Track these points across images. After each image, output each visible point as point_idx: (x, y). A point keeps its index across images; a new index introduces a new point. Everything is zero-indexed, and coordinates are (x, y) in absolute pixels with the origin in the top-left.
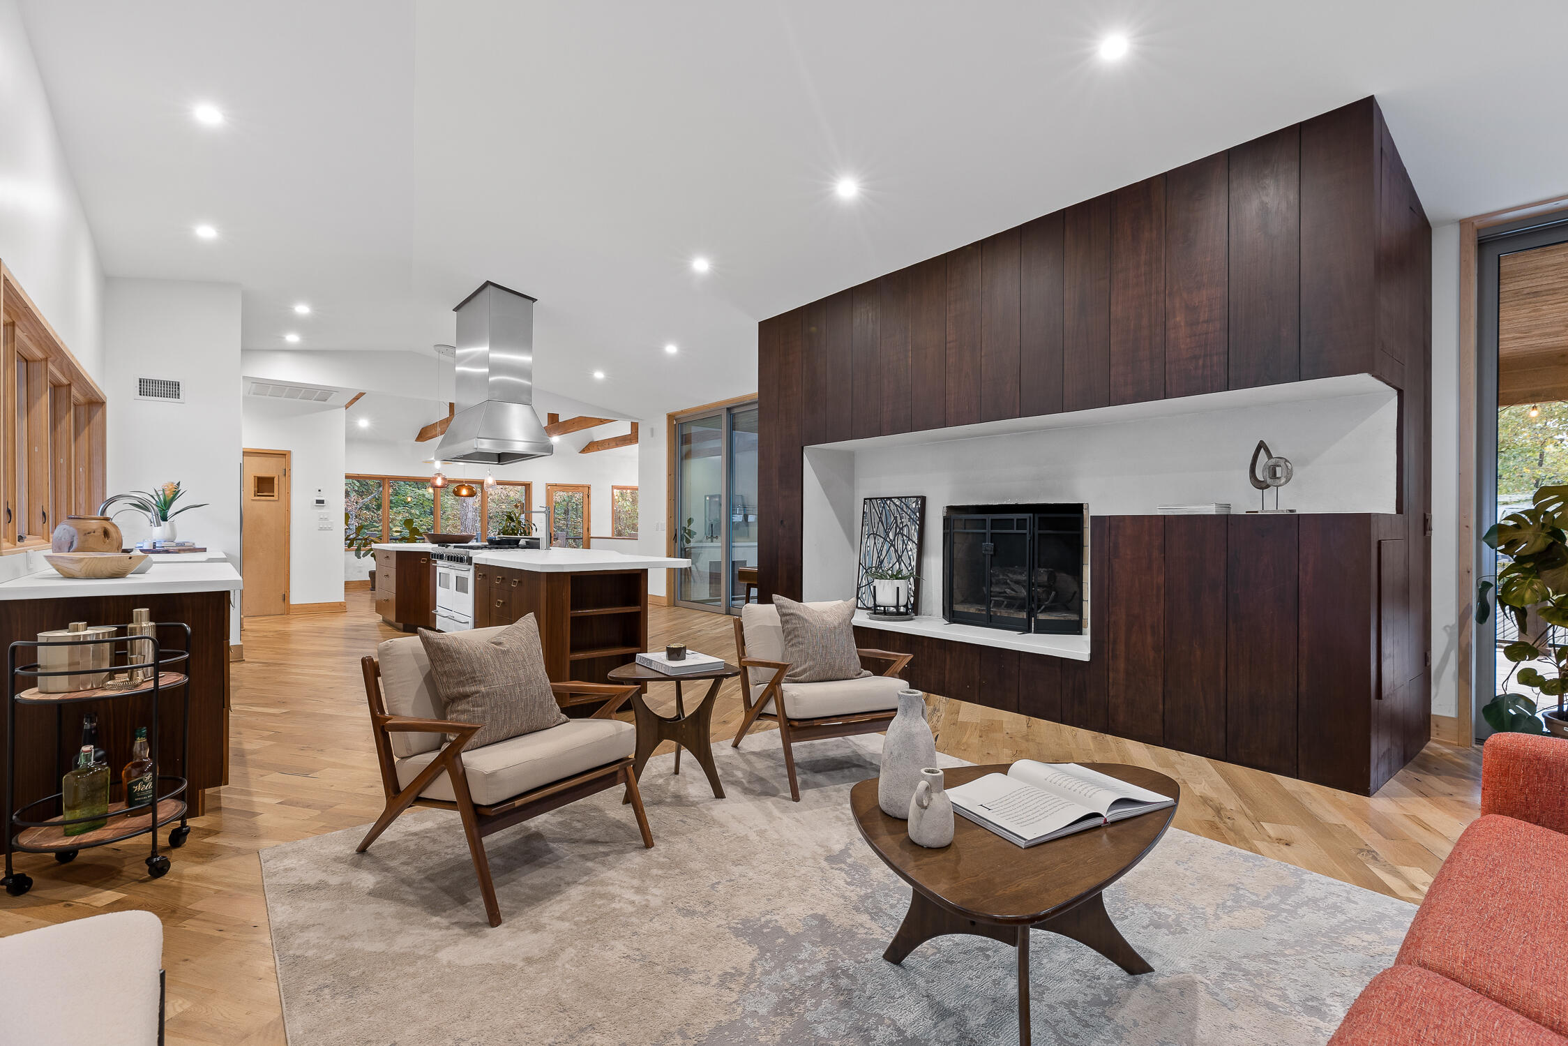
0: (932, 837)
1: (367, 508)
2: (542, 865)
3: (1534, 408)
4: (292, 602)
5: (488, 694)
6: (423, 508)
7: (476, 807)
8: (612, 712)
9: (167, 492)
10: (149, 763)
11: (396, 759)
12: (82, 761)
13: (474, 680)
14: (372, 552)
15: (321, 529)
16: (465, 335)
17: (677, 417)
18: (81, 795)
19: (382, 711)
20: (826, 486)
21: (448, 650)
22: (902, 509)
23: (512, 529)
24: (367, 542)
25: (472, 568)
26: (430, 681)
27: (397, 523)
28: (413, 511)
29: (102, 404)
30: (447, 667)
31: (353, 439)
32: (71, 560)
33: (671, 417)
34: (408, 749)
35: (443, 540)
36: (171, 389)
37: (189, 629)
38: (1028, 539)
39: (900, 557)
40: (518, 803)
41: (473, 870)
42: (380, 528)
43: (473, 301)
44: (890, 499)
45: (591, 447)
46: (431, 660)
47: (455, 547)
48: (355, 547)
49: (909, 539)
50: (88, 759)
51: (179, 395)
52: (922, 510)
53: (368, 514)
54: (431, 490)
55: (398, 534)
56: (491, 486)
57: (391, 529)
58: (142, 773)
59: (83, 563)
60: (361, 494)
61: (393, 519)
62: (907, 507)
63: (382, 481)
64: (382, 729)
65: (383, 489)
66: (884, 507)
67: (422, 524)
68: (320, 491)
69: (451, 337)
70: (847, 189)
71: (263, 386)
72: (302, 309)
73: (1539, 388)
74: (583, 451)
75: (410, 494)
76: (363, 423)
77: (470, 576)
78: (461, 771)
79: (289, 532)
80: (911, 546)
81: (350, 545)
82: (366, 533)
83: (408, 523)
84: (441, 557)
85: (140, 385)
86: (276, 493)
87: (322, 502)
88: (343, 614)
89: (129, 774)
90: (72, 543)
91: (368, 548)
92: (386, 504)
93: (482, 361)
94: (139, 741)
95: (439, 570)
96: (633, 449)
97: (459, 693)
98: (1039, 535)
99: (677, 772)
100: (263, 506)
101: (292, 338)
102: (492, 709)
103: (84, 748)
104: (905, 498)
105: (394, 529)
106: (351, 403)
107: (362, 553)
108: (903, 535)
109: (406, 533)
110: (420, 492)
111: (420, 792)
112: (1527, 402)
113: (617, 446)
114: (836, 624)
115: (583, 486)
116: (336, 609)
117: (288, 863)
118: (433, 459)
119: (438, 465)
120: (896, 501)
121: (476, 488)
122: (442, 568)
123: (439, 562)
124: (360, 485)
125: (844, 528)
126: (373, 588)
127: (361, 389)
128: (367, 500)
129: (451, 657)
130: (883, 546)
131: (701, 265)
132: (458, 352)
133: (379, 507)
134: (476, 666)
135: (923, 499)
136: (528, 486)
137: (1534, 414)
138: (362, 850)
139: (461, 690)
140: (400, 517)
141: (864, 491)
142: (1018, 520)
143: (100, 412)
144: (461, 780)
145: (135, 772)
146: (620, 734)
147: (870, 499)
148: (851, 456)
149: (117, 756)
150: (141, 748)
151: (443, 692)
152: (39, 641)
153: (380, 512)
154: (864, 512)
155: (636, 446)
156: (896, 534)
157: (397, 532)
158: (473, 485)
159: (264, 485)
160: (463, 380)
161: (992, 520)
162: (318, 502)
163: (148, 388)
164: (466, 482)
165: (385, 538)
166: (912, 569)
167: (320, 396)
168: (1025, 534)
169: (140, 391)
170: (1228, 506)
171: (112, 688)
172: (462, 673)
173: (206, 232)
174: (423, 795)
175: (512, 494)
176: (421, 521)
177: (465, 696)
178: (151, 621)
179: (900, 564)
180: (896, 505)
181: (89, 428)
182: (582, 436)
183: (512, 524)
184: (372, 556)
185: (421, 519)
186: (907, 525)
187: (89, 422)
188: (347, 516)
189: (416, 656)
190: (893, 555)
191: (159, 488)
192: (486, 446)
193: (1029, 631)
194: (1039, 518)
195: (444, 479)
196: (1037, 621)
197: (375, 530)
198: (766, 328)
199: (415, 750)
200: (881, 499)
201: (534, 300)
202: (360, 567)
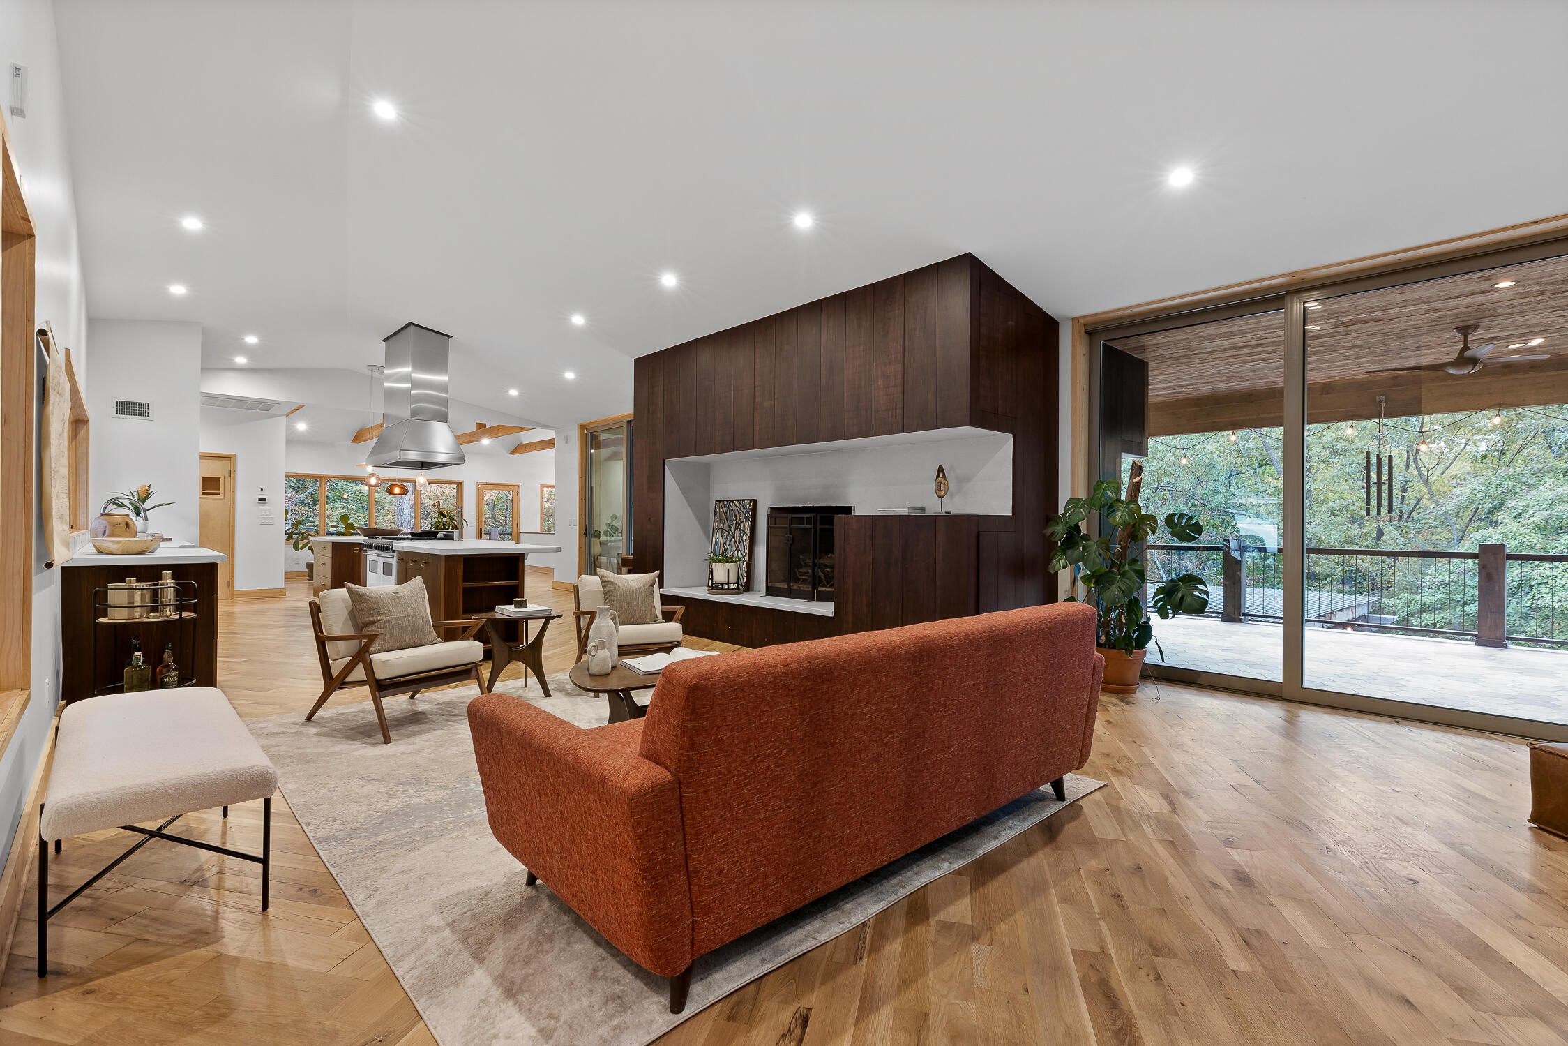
0: (596, 670)
1: (303, 503)
2: (420, 724)
3: (1233, 434)
4: (236, 588)
5: (387, 621)
6: (361, 503)
7: (378, 681)
8: (470, 636)
9: (141, 493)
10: (173, 665)
11: (330, 661)
12: (134, 661)
13: (379, 613)
14: (309, 545)
15: (263, 524)
16: (391, 360)
17: (587, 427)
18: (135, 682)
19: (322, 633)
20: (684, 490)
21: (363, 595)
22: (740, 509)
23: (444, 525)
24: (304, 536)
25: (395, 555)
26: (352, 615)
27: (334, 518)
28: (350, 507)
29: (86, 422)
30: (362, 605)
31: (293, 441)
32: (112, 542)
33: (582, 427)
34: (338, 654)
35: (372, 533)
36: (142, 409)
37: (196, 585)
38: (813, 531)
39: (738, 546)
40: (402, 679)
41: (379, 726)
42: (316, 523)
43: (398, 335)
44: (732, 501)
45: (519, 449)
46: (353, 601)
47: (382, 538)
48: (293, 541)
49: (745, 533)
50: (138, 659)
51: (148, 413)
52: (754, 510)
53: (304, 509)
54: (366, 488)
55: (335, 529)
56: (422, 485)
57: (327, 524)
58: (169, 671)
59: (121, 544)
60: (296, 490)
61: (330, 515)
62: (744, 508)
63: (317, 479)
64: (321, 642)
65: (320, 485)
66: (728, 508)
67: (358, 520)
68: (262, 490)
69: (381, 360)
70: (669, 280)
71: (213, 400)
72: (251, 340)
73: (1237, 419)
74: (513, 452)
75: (347, 491)
76: (302, 426)
77: (394, 562)
78: (369, 661)
79: (234, 527)
80: (745, 538)
81: (288, 539)
82: (302, 528)
83: (344, 518)
84: (370, 547)
85: (117, 406)
86: (221, 491)
87: (264, 499)
88: (283, 599)
89: (161, 671)
90: (105, 532)
91: (306, 541)
92: (322, 499)
93: (406, 378)
94: (167, 652)
95: (369, 558)
96: (551, 452)
97: (370, 620)
98: (820, 529)
99: (526, 686)
100: (211, 501)
101: (241, 360)
102: (390, 630)
103: (136, 654)
104: (743, 500)
105: (331, 524)
106: (292, 412)
107: (300, 546)
108: (740, 529)
109: (342, 528)
110: (358, 488)
111: (346, 677)
112: (1228, 430)
113: (543, 448)
114: (637, 587)
115: (512, 485)
116: (278, 594)
117: (261, 725)
118: (365, 463)
119: (370, 469)
120: (736, 502)
121: (409, 487)
122: (371, 556)
123: (370, 551)
124: (298, 482)
125: (700, 523)
126: (311, 578)
127: (301, 401)
128: (302, 496)
129: (365, 599)
130: (727, 538)
131: (578, 320)
132: (386, 371)
133: (315, 502)
134: (381, 605)
135: (755, 502)
136: (459, 485)
137: (1233, 438)
138: (309, 718)
139: (371, 618)
140: (337, 513)
141: (717, 496)
142: (807, 518)
143: (85, 428)
144: (369, 668)
145: (164, 671)
146: (472, 647)
147: (720, 501)
148: (707, 467)
149: (154, 659)
150: (168, 654)
151: (360, 620)
152: (109, 587)
153: (316, 508)
154: (715, 512)
155: (554, 450)
156: (736, 529)
157: (333, 526)
158: (405, 484)
159: (210, 485)
160: (391, 395)
161: (792, 518)
162: (260, 499)
163: (123, 408)
164: (399, 481)
165: (322, 532)
166: (746, 555)
167: (264, 408)
168: (811, 528)
169: (117, 411)
170: (923, 510)
171: (154, 617)
172: (372, 609)
173: (178, 290)
174: (348, 679)
175: (448, 491)
176: (358, 516)
177: (374, 622)
178: (173, 579)
179: (738, 552)
180: (737, 506)
181: (76, 442)
182: (510, 440)
183: (445, 519)
184: (309, 549)
185: (358, 514)
186: (743, 522)
187: (76, 436)
188: (286, 511)
189: (344, 600)
190: (734, 544)
191: (134, 490)
192: (413, 456)
193: (813, 599)
194: (821, 517)
195: (378, 478)
196: (818, 592)
197: (310, 526)
198: (639, 362)
199: (342, 655)
200: (727, 501)
201: (450, 337)
202: (297, 559)
